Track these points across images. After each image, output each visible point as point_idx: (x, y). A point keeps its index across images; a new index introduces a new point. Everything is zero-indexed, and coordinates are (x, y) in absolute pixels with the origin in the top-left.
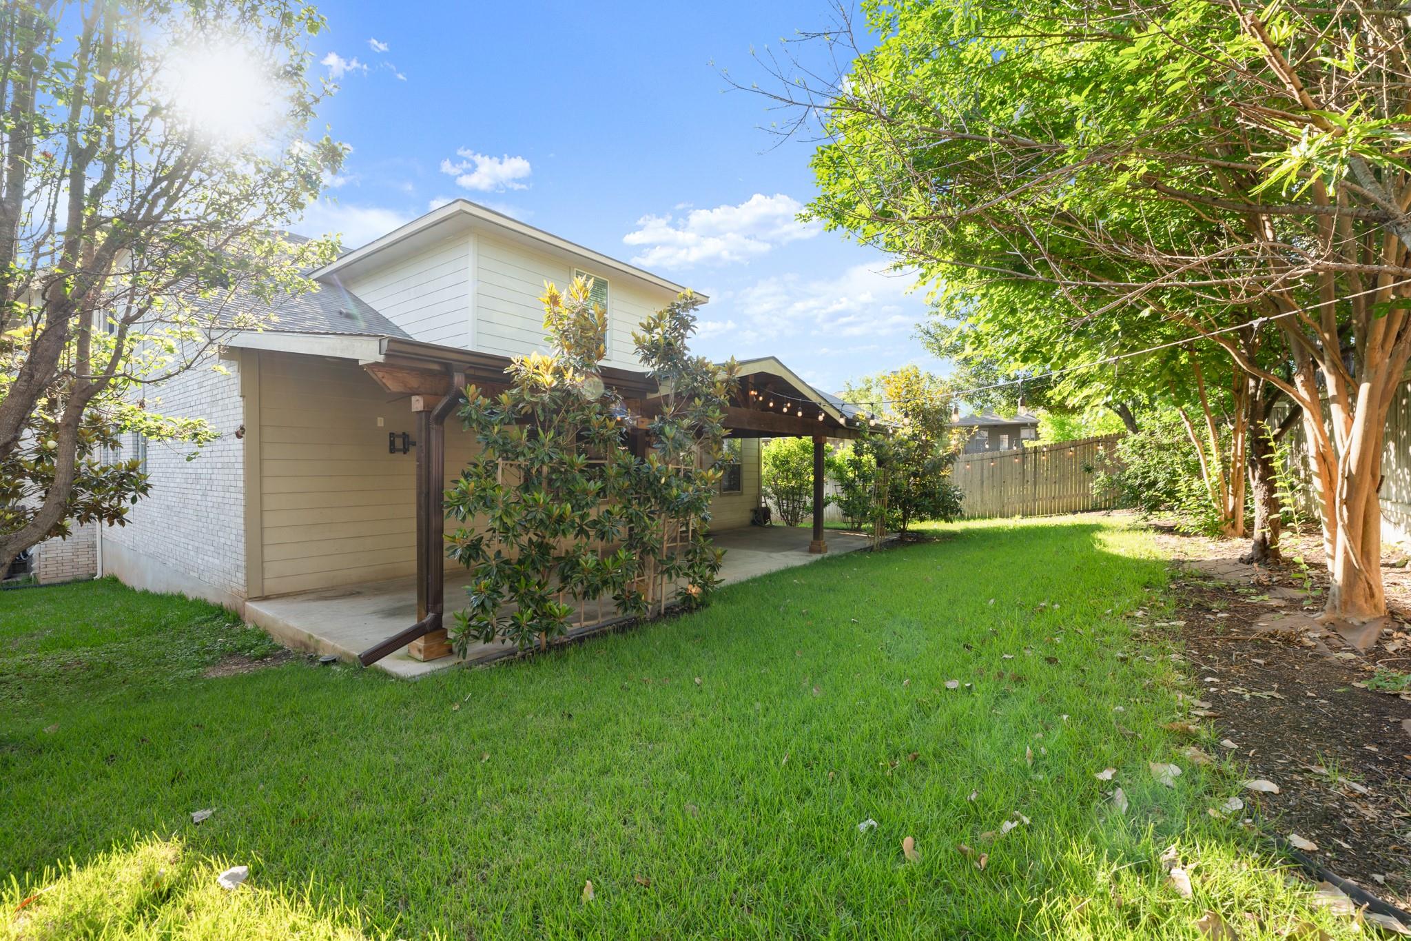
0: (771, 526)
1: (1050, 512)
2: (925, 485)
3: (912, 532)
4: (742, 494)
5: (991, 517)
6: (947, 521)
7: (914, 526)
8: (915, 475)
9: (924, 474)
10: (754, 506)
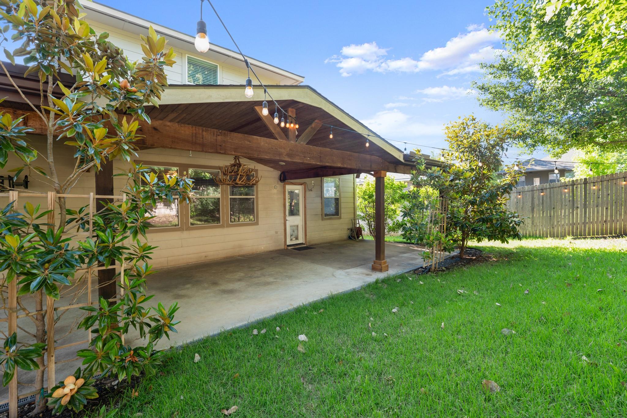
0: (363, 240)
1: (603, 235)
2: (482, 212)
3: (471, 248)
4: (340, 218)
5: (541, 237)
6: (503, 242)
7: (472, 243)
8: (473, 203)
9: (482, 203)
10: (350, 226)
